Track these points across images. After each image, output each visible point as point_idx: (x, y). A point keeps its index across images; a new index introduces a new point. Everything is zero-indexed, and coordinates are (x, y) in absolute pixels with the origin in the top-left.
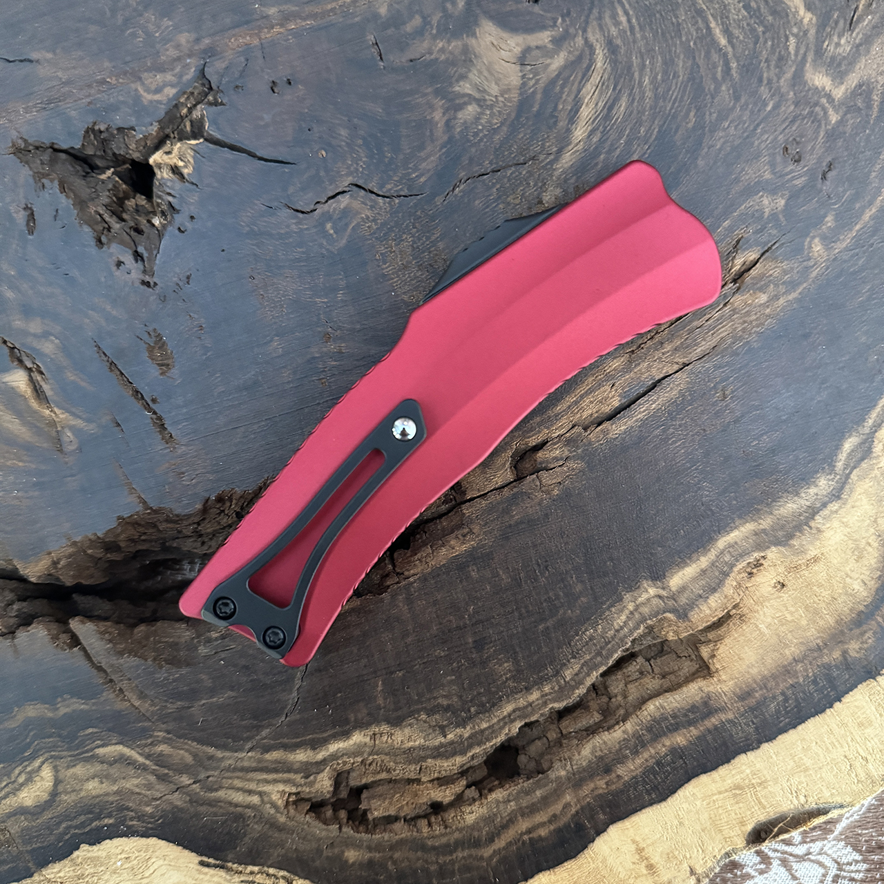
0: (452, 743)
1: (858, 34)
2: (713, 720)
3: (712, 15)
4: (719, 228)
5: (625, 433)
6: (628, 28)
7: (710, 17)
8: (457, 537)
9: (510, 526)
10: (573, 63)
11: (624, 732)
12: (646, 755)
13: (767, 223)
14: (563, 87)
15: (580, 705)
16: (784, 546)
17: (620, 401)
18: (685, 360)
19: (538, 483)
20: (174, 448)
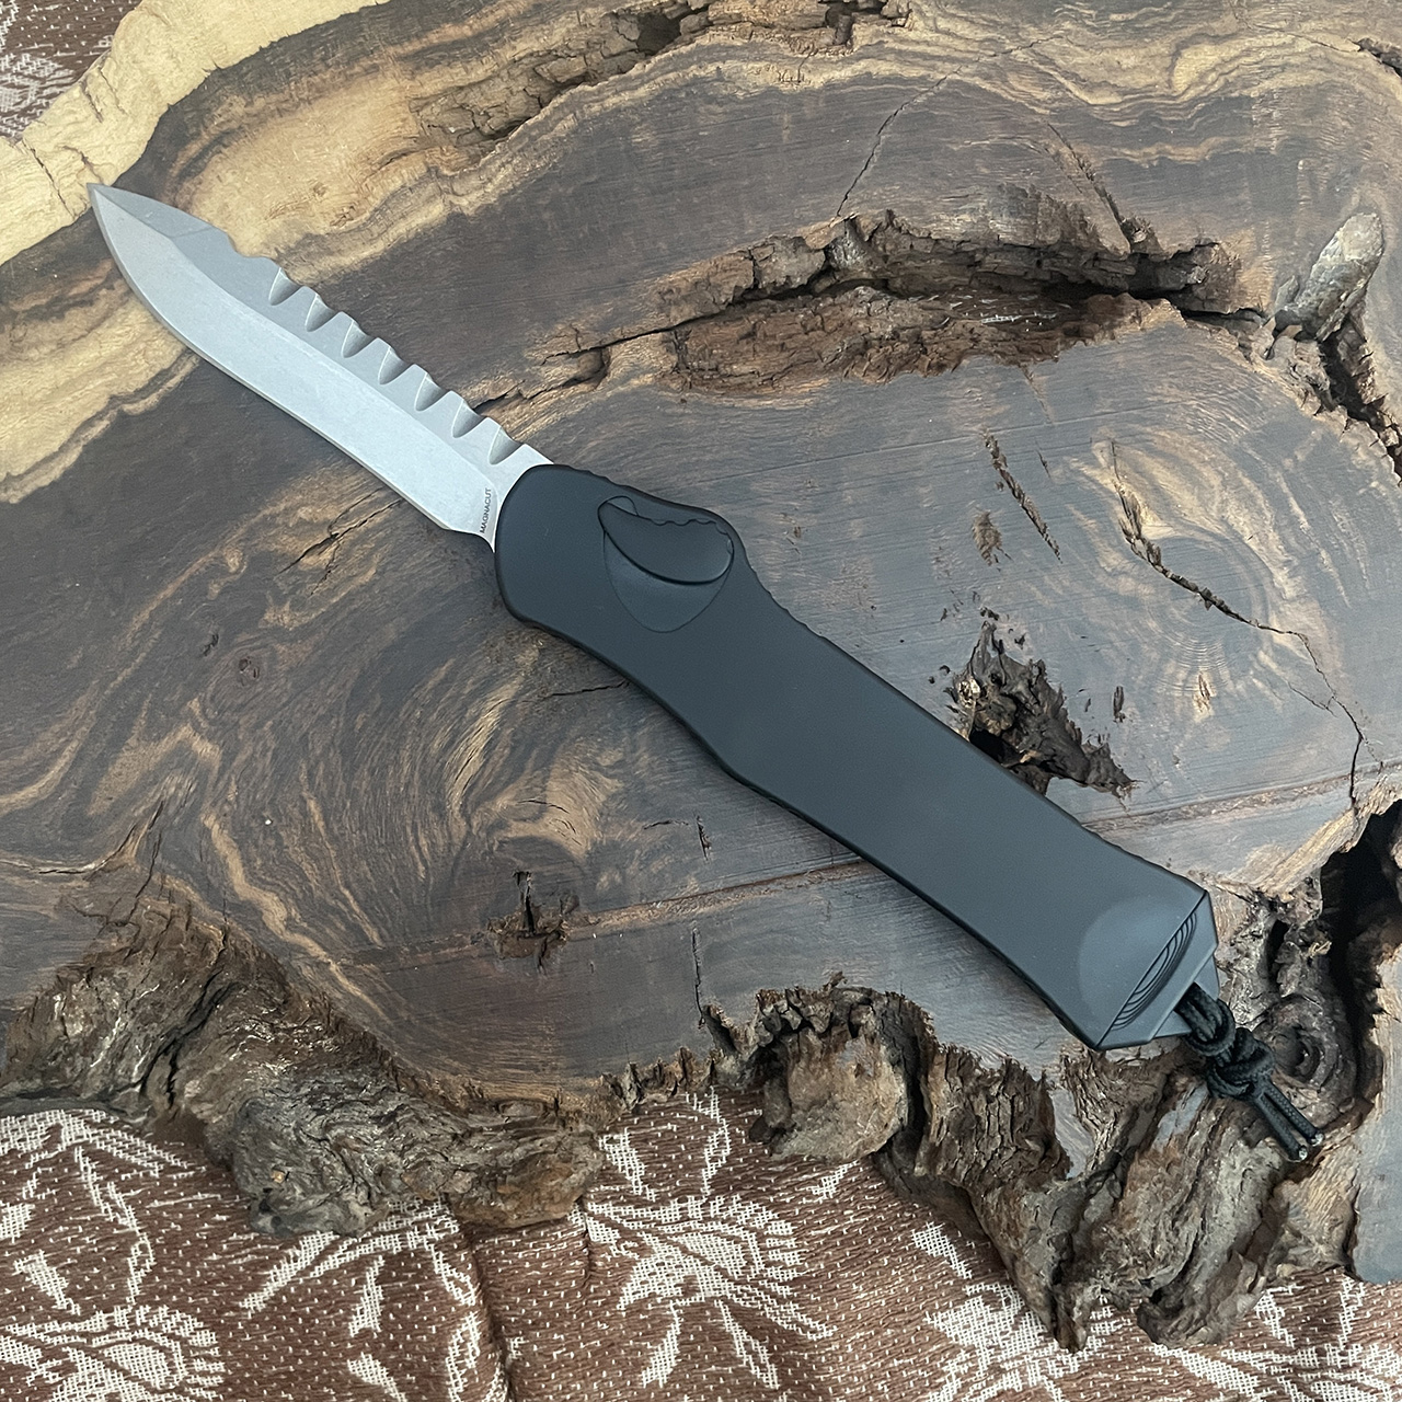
0: (712, 61)
2: (410, 48)
3: (320, 835)
4: (345, 597)
6: (419, 830)
7: (323, 833)
8: (679, 290)
9: (616, 295)
10: (488, 799)
11: (514, 48)
12: (491, 19)
13: (289, 595)
14: (500, 774)
15: (559, 87)
16: (308, 236)
19: (580, 340)
20: (985, 431)
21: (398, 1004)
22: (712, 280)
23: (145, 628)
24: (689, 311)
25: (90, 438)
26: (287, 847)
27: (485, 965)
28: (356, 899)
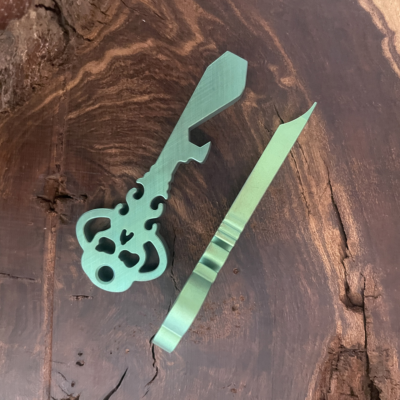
1: (169, 16)
3: (130, 99)
4: (253, 137)
5: (358, 233)
6: (120, 150)
7: (130, 100)
8: (387, 360)
9: (393, 325)
13: (261, 107)
17: (337, 229)
18: (326, 182)
19: (371, 298)
21: (36, 121)
22: (389, 380)
23: (260, 28)
24: (374, 361)
25: (374, 17)
26: (127, 80)
27: (44, 169)
28: (93, 110)
